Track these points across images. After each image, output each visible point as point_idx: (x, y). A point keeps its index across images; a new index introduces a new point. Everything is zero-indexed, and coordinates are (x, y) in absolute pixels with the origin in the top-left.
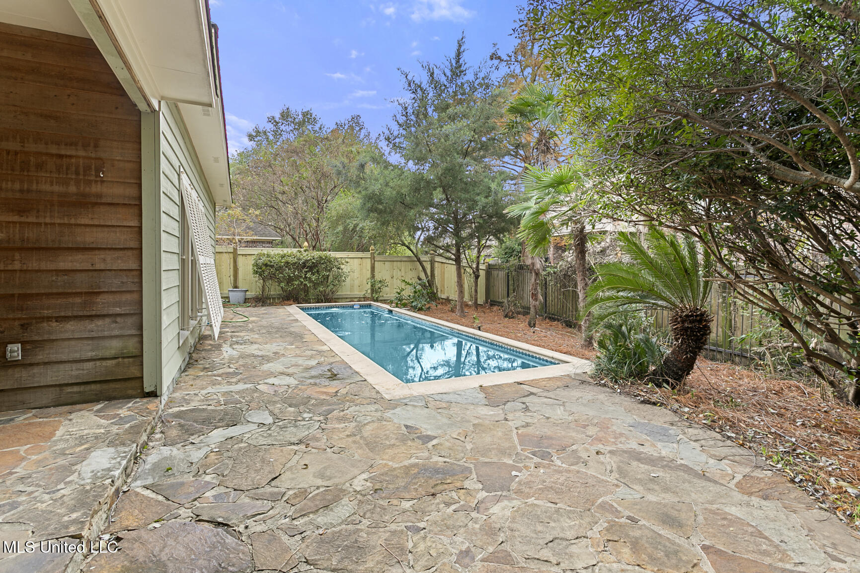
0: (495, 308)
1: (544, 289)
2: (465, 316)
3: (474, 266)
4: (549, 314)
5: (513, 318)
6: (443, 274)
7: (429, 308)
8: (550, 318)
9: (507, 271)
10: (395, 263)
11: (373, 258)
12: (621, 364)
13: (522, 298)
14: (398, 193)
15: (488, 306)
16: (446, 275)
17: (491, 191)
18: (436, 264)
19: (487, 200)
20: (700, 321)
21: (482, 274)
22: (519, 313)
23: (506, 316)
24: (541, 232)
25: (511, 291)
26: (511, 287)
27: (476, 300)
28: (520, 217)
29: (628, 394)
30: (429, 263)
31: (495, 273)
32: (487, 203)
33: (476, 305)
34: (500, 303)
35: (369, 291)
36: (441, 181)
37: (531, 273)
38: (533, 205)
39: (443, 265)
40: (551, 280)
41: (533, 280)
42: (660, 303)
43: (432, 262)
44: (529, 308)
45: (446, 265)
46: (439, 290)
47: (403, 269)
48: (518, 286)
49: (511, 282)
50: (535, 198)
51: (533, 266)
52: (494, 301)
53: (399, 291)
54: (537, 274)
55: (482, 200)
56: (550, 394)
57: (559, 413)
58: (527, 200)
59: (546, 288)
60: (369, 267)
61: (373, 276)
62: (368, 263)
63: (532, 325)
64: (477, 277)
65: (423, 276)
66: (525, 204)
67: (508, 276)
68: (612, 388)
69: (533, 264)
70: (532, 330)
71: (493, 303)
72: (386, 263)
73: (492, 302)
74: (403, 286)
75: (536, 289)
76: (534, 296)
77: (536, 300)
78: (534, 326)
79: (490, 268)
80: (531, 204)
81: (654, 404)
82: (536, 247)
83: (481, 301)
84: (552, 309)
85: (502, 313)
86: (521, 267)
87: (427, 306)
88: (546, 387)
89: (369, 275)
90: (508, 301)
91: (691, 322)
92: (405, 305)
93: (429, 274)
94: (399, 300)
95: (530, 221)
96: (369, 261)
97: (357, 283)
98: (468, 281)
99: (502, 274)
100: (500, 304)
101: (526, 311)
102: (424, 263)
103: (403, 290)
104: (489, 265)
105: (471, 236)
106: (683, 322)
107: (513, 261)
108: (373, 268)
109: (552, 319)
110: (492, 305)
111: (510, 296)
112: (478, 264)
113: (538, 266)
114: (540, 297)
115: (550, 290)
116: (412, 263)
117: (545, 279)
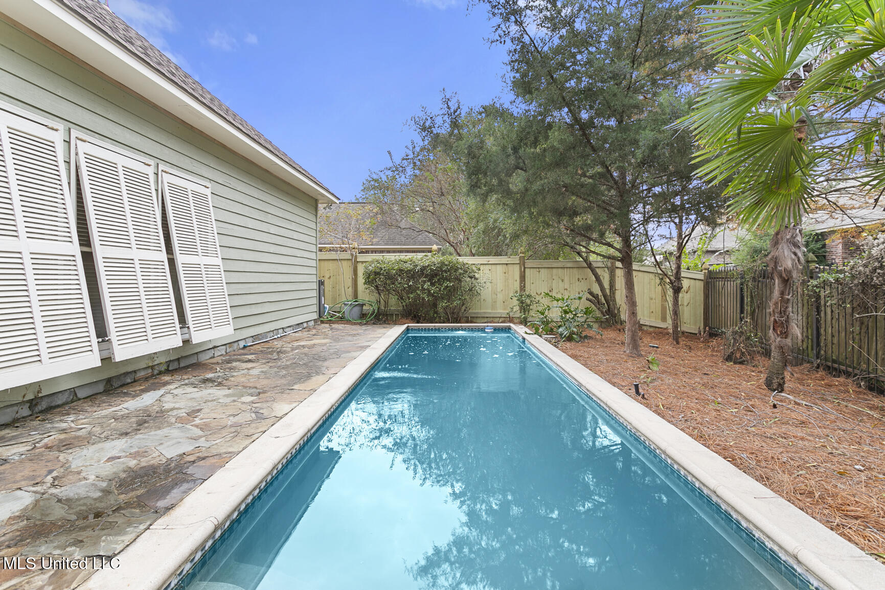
1: (812, 313)
4: (826, 359)
5: (742, 363)
7: (585, 337)
8: (828, 369)
9: (739, 281)
10: (554, 270)
11: (522, 264)
23: (729, 358)
25: (747, 314)
26: (746, 310)
27: (676, 326)
31: (719, 284)
33: (677, 335)
35: (517, 308)
37: (772, 278)
40: (831, 296)
41: (776, 293)
47: (566, 279)
49: (747, 300)
51: (776, 263)
54: (786, 281)
59: (819, 312)
60: (517, 277)
61: (523, 288)
62: (516, 270)
63: (775, 385)
64: (678, 291)
65: (596, 290)
67: (742, 289)
70: (772, 397)
71: (713, 333)
72: (542, 271)
75: (783, 312)
76: (779, 327)
77: (785, 334)
78: (780, 387)
79: (711, 277)
85: (721, 352)
86: (766, 274)
89: (517, 285)
92: (549, 331)
93: (606, 285)
96: (517, 268)
97: (500, 297)
99: (731, 287)
102: (597, 270)
104: (710, 272)
108: (523, 278)
112: (678, 268)
113: (788, 263)
114: (796, 330)
115: (827, 315)
116: (581, 270)
117: (818, 297)
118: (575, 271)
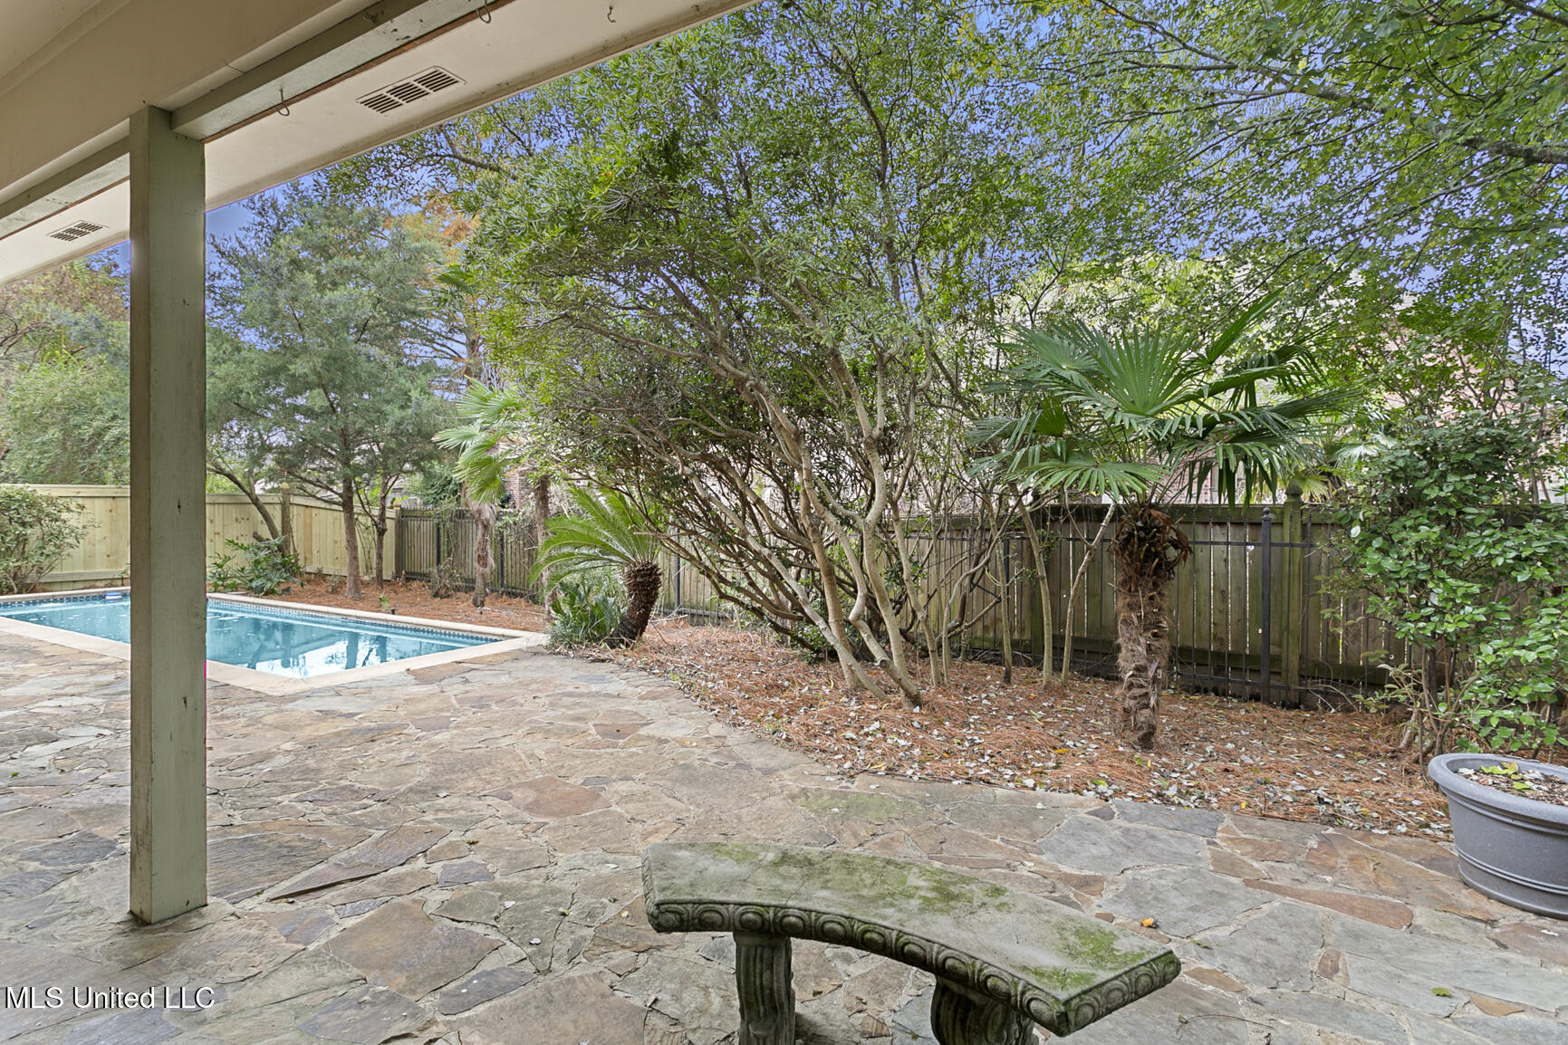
0: (415, 584)
1: (499, 549)
2: (362, 599)
3: (376, 512)
4: (507, 587)
5: (448, 596)
6: (308, 526)
7: (288, 590)
8: (508, 593)
9: (436, 521)
12: (575, 629)
13: (464, 565)
14: (230, 388)
15: (401, 581)
16: (315, 531)
17: (409, 399)
18: (294, 511)
19: (403, 414)
20: (650, 575)
21: (390, 525)
22: (458, 589)
23: (436, 595)
24: (489, 472)
25: (444, 554)
26: (444, 548)
27: (380, 571)
28: (459, 449)
29: (581, 657)
30: (278, 508)
31: (414, 524)
32: (403, 418)
33: (380, 582)
34: (425, 575)
36: (319, 376)
37: (476, 524)
38: (477, 432)
39: (308, 510)
40: (510, 535)
41: (480, 535)
42: (614, 558)
43: (285, 507)
44: (474, 581)
45: (314, 511)
46: (301, 558)
47: (221, 520)
48: (456, 546)
49: (444, 539)
50: (480, 421)
51: (480, 514)
52: (414, 574)
53: (219, 561)
54: (486, 527)
55: (394, 413)
56: (497, 667)
57: (504, 679)
58: (470, 422)
59: (502, 548)
62: (126, 507)
63: (478, 603)
64: (381, 532)
65: (264, 532)
66: (465, 430)
67: (438, 529)
68: (567, 655)
69: (479, 512)
70: (479, 609)
71: (411, 577)
73: (408, 575)
74: (229, 551)
75: (484, 549)
76: (482, 559)
77: (485, 565)
78: (482, 604)
79: (404, 516)
80: (475, 428)
81: (603, 661)
82: (481, 490)
83: (388, 574)
84: (511, 580)
85: (427, 592)
86: (461, 515)
87: (283, 587)
88: (491, 662)
90: (439, 571)
91: (642, 576)
92: (234, 588)
93: (279, 528)
94: (219, 579)
95: (472, 457)
96: (127, 504)
97: (101, 549)
98: (365, 538)
99: (427, 526)
100: (425, 577)
101: (469, 586)
102: (267, 507)
103: (227, 559)
104: (402, 510)
105: (372, 467)
106: (635, 577)
107: (448, 505)
109: (512, 595)
110: (408, 580)
111: (443, 563)
112: (383, 509)
113: (487, 514)
114: (491, 561)
115: (508, 551)
116: (239, 507)
117: (501, 533)
118: (231, 508)
